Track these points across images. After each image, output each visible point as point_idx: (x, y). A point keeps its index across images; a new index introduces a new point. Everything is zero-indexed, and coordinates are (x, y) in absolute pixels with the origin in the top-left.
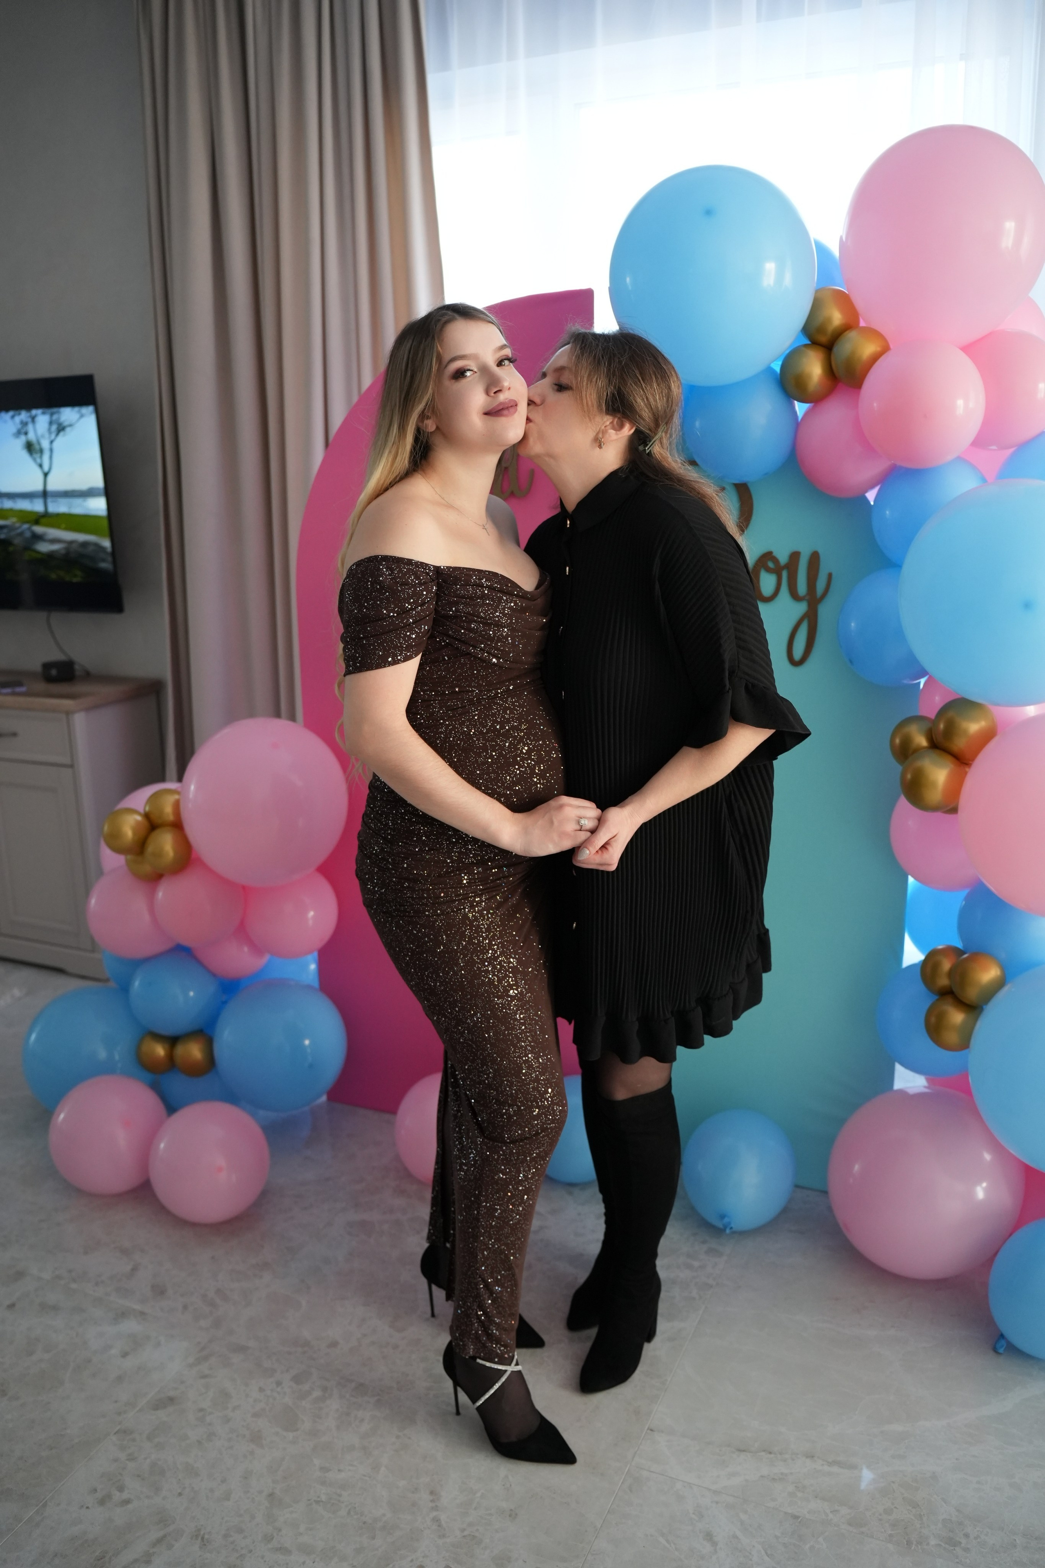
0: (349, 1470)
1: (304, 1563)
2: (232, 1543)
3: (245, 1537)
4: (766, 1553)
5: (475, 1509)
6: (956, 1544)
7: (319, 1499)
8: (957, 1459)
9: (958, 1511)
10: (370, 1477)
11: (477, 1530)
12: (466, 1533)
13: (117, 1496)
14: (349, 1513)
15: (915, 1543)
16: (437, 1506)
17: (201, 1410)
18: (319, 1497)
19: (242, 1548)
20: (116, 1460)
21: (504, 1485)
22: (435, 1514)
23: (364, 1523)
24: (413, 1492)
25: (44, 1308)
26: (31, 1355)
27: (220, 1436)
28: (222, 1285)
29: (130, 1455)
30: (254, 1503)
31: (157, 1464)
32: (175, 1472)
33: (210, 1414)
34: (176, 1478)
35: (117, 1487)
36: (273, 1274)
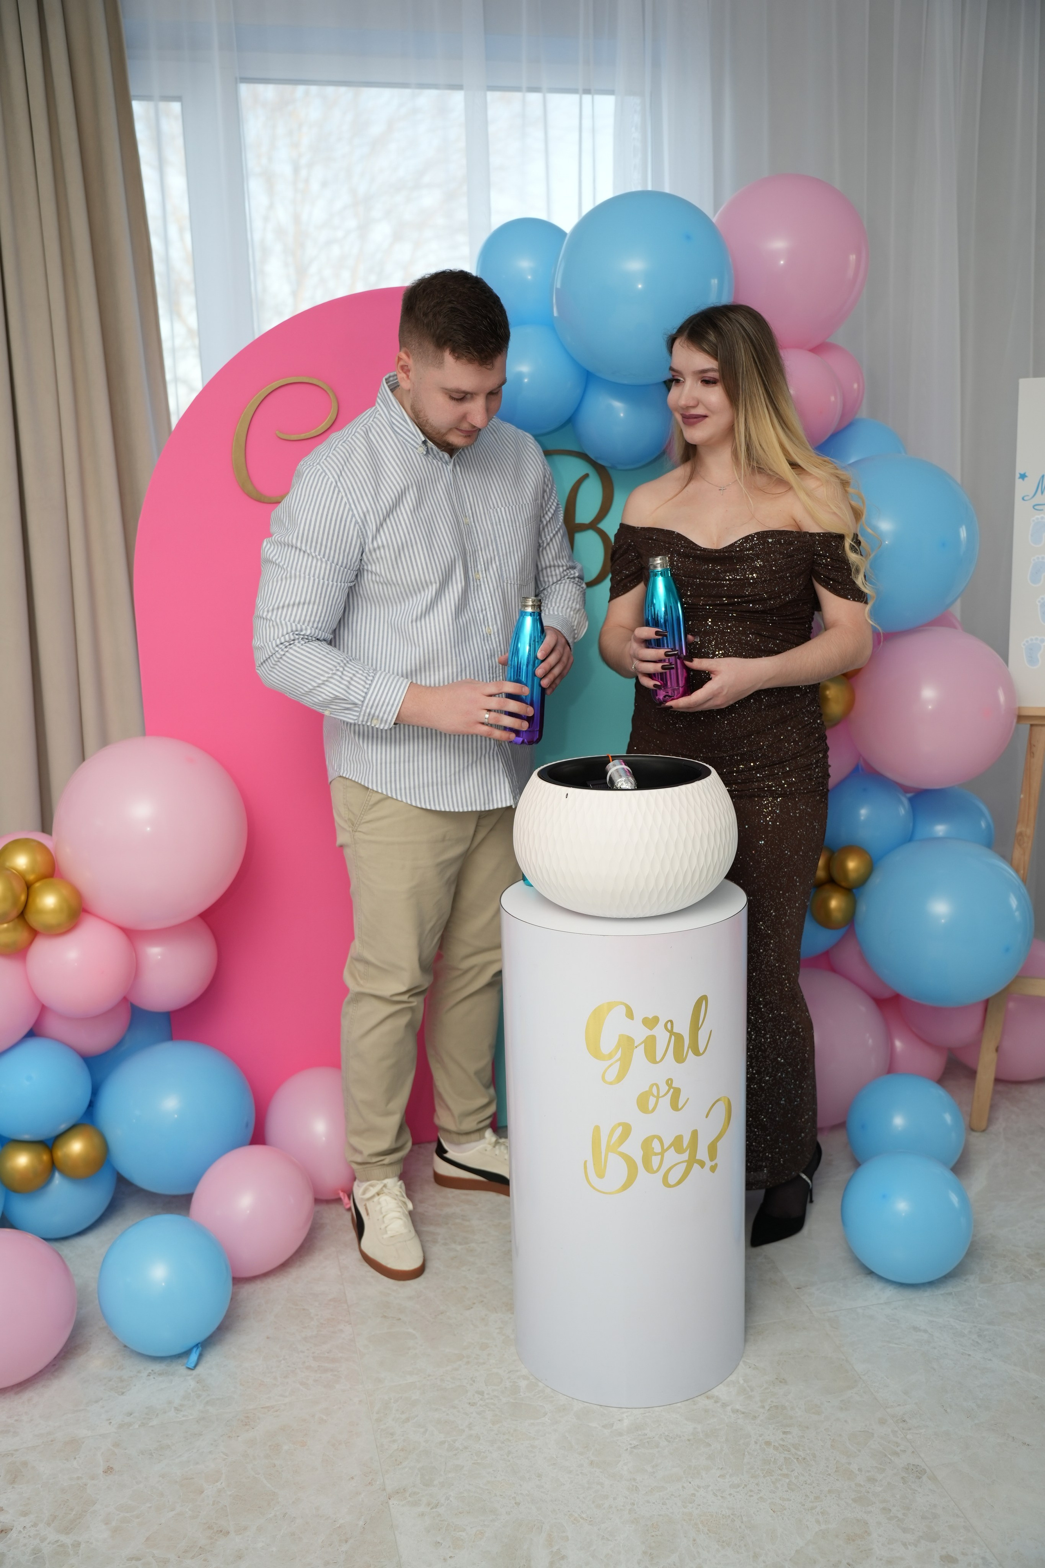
0: (626, 1416)
1: (683, 1487)
2: (610, 1507)
3: (615, 1499)
7: (633, 1446)
9: (1028, 1248)
10: (649, 1412)
11: (772, 1401)
12: (767, 1407)
13: (464, 1535)
14: (669, 1442)
15: (1028, 1275)
16: (723, 1403)
17: (442, 1443)
18: (631, 1444)
19: (623, 1506)
20: (423, 1514)
21: (750, 1367)
22: (729, 1408)
23: (689, 1440)
24: (695, 1404)
25: (151, 1454)
26: (203, 1492)
27: (488, 1451)
28: (313, 1353)
29: (429, 1504)
30: (587, 1475)
31: (464, 1496)
32: (490, 1493)
33: (454, 1441)
34: (496, 1496)
35: (454, 1530)
36: (349, 1324)
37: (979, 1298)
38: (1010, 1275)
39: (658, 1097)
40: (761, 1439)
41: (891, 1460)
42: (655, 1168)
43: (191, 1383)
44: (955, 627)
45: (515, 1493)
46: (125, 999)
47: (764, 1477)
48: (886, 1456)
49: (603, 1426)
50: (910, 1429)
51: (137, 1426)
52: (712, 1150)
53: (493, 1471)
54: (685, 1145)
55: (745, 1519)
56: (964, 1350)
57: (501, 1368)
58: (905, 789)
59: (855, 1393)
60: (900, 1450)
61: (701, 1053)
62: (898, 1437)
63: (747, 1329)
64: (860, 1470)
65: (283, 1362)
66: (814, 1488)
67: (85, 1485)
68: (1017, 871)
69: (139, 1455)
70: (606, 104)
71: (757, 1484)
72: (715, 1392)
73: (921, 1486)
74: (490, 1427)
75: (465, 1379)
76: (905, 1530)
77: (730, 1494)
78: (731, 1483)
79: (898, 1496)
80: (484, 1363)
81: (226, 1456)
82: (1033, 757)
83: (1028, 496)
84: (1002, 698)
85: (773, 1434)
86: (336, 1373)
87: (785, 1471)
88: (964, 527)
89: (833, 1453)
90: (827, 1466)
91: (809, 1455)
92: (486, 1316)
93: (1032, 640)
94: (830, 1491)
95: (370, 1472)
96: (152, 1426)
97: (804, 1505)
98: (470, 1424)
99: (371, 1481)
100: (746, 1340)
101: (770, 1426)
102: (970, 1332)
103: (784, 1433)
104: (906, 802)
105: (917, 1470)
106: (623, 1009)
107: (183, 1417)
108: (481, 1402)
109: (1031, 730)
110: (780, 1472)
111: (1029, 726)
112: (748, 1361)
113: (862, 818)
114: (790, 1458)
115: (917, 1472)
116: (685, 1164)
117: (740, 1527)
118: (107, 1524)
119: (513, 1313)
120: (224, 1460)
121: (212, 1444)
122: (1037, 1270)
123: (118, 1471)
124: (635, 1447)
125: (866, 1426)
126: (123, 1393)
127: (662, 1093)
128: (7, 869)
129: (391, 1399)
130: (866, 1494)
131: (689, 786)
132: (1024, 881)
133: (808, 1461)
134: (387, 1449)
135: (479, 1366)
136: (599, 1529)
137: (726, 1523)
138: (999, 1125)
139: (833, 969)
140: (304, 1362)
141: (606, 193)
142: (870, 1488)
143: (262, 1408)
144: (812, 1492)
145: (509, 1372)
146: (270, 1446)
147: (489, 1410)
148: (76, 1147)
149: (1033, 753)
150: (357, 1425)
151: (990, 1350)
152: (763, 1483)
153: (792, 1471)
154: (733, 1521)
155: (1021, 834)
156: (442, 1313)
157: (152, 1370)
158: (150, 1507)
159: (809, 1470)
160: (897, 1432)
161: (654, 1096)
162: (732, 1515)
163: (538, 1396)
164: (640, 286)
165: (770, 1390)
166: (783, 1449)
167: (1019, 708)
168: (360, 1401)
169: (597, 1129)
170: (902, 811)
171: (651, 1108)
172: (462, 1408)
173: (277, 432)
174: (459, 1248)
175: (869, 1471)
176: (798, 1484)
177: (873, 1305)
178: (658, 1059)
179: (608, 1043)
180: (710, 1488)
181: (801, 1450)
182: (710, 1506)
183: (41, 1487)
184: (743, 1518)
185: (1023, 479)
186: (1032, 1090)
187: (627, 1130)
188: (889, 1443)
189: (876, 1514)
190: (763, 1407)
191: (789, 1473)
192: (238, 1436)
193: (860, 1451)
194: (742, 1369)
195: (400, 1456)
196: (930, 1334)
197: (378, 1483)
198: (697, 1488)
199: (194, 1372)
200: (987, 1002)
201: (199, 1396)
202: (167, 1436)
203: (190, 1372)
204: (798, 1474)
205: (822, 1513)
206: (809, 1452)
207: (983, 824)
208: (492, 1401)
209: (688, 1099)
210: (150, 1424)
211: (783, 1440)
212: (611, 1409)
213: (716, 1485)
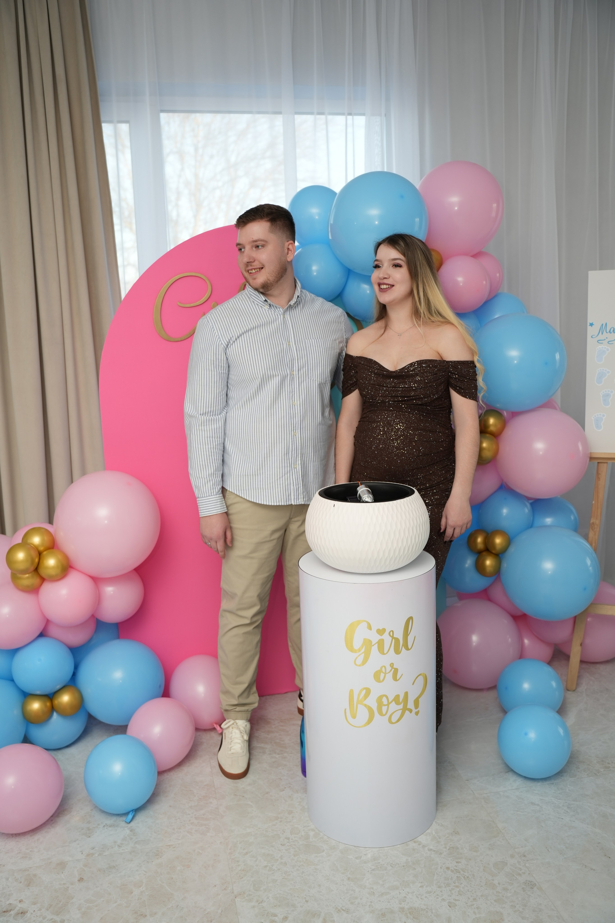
0: (369, 852)
1: (400, 893)
2: (359, 904)
3: (361, 899)
4: (558, 799)
5: (440, 838)
6: (609, 767)
8: (578, 742)
9: (597, 757)
10: (382, 850)
11: (451, 844)
12: (448, 848)
13: (276, 918)
14: (392, 867)
15: (597, 773)
16: (423, 845)
17: (266, 867)
18: (371, 868)
19: (366, 903)
20: (254, 907)
21: (439, 825)
22: (426, 848)
23: (403, 866)
24: (408, 846)
25: (104, 871)
26: (132, 893)
27: (291, 871)
28: (195, 815)
29: (257, 901)
30: (346, 886)
31: (277, 897)
32: (292, 895)
33: (272, 866)
34: (295, 897)
35: (271, 916)
36: (215, 799)
37: (568, 786)
38: (587, 773)
39: (385, 673)
40: (444, 866)
41: (516, 878)
42: (384, 712)
43: (128, 832)
44: (555, 408)
45: (305, 895)
46: (93, 616)
47: (445, 887)
48: (514, 876)
49: (357, 858)
50: (528, 861)
51: (97, 855)
52: (416, 703)
53: (294, 882)
54: (401, 701)
55: (434, 911)
56: (559, 816)
57: (299, 824)
58: (528, 499)
59: (498, 840)
60: (522, 873)
61: (410, 648)
62: (521, 865)
63: (437, 803)
64: (499, 884)
65: (178, 820)
66: (473, 894)
67: (68, 888)
68: (591, 545)
69: (97, 872)
70: (360, 121)
71: (441, 891)
72: (419, 839)
73: (533, 893)
74: (293, 858)
75: (280, 830)
76: (523, 918)
77: (426, 897)
78: (426, 890)
79: (520, 899)
80: (290, 822)
81: (146, 872)
82: (600, 480)
83: (594, 335)
84: (581, 448)
85: (451, 863)
86: (207, 827)
87: (457, 884)
88: (558, 353)
89: (484, 874)
90: (481, 882)
91: (471, 875)
92: (292, 795)
93: (598, 415)
94: (482, 896)
95: (225, 883)
96: (105, 855)
97: (467, 903)
98: (282, 856)
99: (226, 887)
100: (437, 810)
101: (449, 858)
102: (563, 805)
103: (457, 862)
104: (528, 505)
105: (531, 884)
106: (365, 625)
107: (122, 850)
108: (288, 844)
109: (598, 465)
110: (454, 884)
111: (597, 463)
112: (438, 821)
113: (504, 514)
114: (460, 877)
115: (531, 885)
116: (401, 711)
117: (431, 916)
118: (79, 910)
119: (306, 794)
120: (145, 875)
121: (138, 866)
122: (602, 770)
123: (86, 880)
124: (373, 870)
125: (503, 859)
126: (89, 837)
127: (387, 672)
128: (29, 544)
129: (238, 842)
130: (502, 897)
131: (402, 500)
132: (595, 550)
133: (470, 878)
134: (235, 870)
135: (287, 823)
136: (352, 916)
137: (423, 913)
138: (583, 687)
139: (489, 599)
140: (190, 820)
141: (361, 171)
142: (504, 894)
143: (166, 846)
144: (471, 896)
145: (304, 827)
146: (170, 867)
147: (292, 849)
148: (65, 698)
149: (599, 478)
150: (219, 856)
151: (574, 816)
152: (444, 891)
153: (461, 884)
154: (427, 912)
155: (593, 523)
156: (267, 793)
157: (106, 824)
158: (103, 901)
159: (470, 884)
160: (521, 862)
161: (383, 673)
162: (427, 908)
163: (319, 840)
164: (377, 223)
165: (449, 838)
166: (456, 872)
167: (591, 453)
168: (221, 843)
169: (351, 692)
170: (526, 511)
171: (381, 679)
172: (277, 847)
173: (178, 303)
174: (277, 756)
175: (504, 884)
176: (464, 892)
177: (509, 790)
178: (385, 652)
179: (357, 643)
180: (415, 893)
181: (466, 872)
182: (414, 903)
183: (44, 889)
184: (433, 910)
185: (592, 326)
186: (602, 667)
187: (368, 692)
188: (516, 868)
189: (507, 909)
190: (446, 848)
191: (459, 885)
192: (152, 862)
193: (499, 873)
194: (435, 826)
195: (242, 874)
196: (540, 806)
197: (229, 889)
198: (408, 894)
199: (130, 825)
200: (575, 618)
201: (131, 839)
202: (113, 861)
203: (127, 825)
204: (464, 886)
205: (477, 908)
206: (470, 873)
207: (572, 518)
208: (294, 843)
209: (402, 674)
210: (104, 854)
211: (456, 866)
212: (360, 848)
213: (418, 891)
